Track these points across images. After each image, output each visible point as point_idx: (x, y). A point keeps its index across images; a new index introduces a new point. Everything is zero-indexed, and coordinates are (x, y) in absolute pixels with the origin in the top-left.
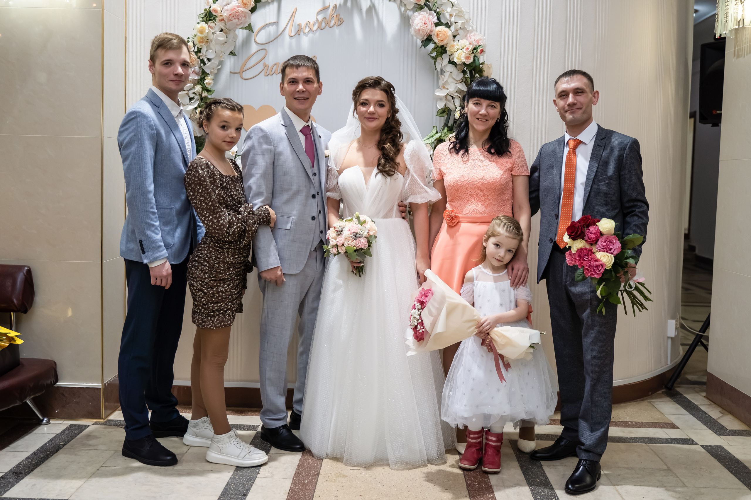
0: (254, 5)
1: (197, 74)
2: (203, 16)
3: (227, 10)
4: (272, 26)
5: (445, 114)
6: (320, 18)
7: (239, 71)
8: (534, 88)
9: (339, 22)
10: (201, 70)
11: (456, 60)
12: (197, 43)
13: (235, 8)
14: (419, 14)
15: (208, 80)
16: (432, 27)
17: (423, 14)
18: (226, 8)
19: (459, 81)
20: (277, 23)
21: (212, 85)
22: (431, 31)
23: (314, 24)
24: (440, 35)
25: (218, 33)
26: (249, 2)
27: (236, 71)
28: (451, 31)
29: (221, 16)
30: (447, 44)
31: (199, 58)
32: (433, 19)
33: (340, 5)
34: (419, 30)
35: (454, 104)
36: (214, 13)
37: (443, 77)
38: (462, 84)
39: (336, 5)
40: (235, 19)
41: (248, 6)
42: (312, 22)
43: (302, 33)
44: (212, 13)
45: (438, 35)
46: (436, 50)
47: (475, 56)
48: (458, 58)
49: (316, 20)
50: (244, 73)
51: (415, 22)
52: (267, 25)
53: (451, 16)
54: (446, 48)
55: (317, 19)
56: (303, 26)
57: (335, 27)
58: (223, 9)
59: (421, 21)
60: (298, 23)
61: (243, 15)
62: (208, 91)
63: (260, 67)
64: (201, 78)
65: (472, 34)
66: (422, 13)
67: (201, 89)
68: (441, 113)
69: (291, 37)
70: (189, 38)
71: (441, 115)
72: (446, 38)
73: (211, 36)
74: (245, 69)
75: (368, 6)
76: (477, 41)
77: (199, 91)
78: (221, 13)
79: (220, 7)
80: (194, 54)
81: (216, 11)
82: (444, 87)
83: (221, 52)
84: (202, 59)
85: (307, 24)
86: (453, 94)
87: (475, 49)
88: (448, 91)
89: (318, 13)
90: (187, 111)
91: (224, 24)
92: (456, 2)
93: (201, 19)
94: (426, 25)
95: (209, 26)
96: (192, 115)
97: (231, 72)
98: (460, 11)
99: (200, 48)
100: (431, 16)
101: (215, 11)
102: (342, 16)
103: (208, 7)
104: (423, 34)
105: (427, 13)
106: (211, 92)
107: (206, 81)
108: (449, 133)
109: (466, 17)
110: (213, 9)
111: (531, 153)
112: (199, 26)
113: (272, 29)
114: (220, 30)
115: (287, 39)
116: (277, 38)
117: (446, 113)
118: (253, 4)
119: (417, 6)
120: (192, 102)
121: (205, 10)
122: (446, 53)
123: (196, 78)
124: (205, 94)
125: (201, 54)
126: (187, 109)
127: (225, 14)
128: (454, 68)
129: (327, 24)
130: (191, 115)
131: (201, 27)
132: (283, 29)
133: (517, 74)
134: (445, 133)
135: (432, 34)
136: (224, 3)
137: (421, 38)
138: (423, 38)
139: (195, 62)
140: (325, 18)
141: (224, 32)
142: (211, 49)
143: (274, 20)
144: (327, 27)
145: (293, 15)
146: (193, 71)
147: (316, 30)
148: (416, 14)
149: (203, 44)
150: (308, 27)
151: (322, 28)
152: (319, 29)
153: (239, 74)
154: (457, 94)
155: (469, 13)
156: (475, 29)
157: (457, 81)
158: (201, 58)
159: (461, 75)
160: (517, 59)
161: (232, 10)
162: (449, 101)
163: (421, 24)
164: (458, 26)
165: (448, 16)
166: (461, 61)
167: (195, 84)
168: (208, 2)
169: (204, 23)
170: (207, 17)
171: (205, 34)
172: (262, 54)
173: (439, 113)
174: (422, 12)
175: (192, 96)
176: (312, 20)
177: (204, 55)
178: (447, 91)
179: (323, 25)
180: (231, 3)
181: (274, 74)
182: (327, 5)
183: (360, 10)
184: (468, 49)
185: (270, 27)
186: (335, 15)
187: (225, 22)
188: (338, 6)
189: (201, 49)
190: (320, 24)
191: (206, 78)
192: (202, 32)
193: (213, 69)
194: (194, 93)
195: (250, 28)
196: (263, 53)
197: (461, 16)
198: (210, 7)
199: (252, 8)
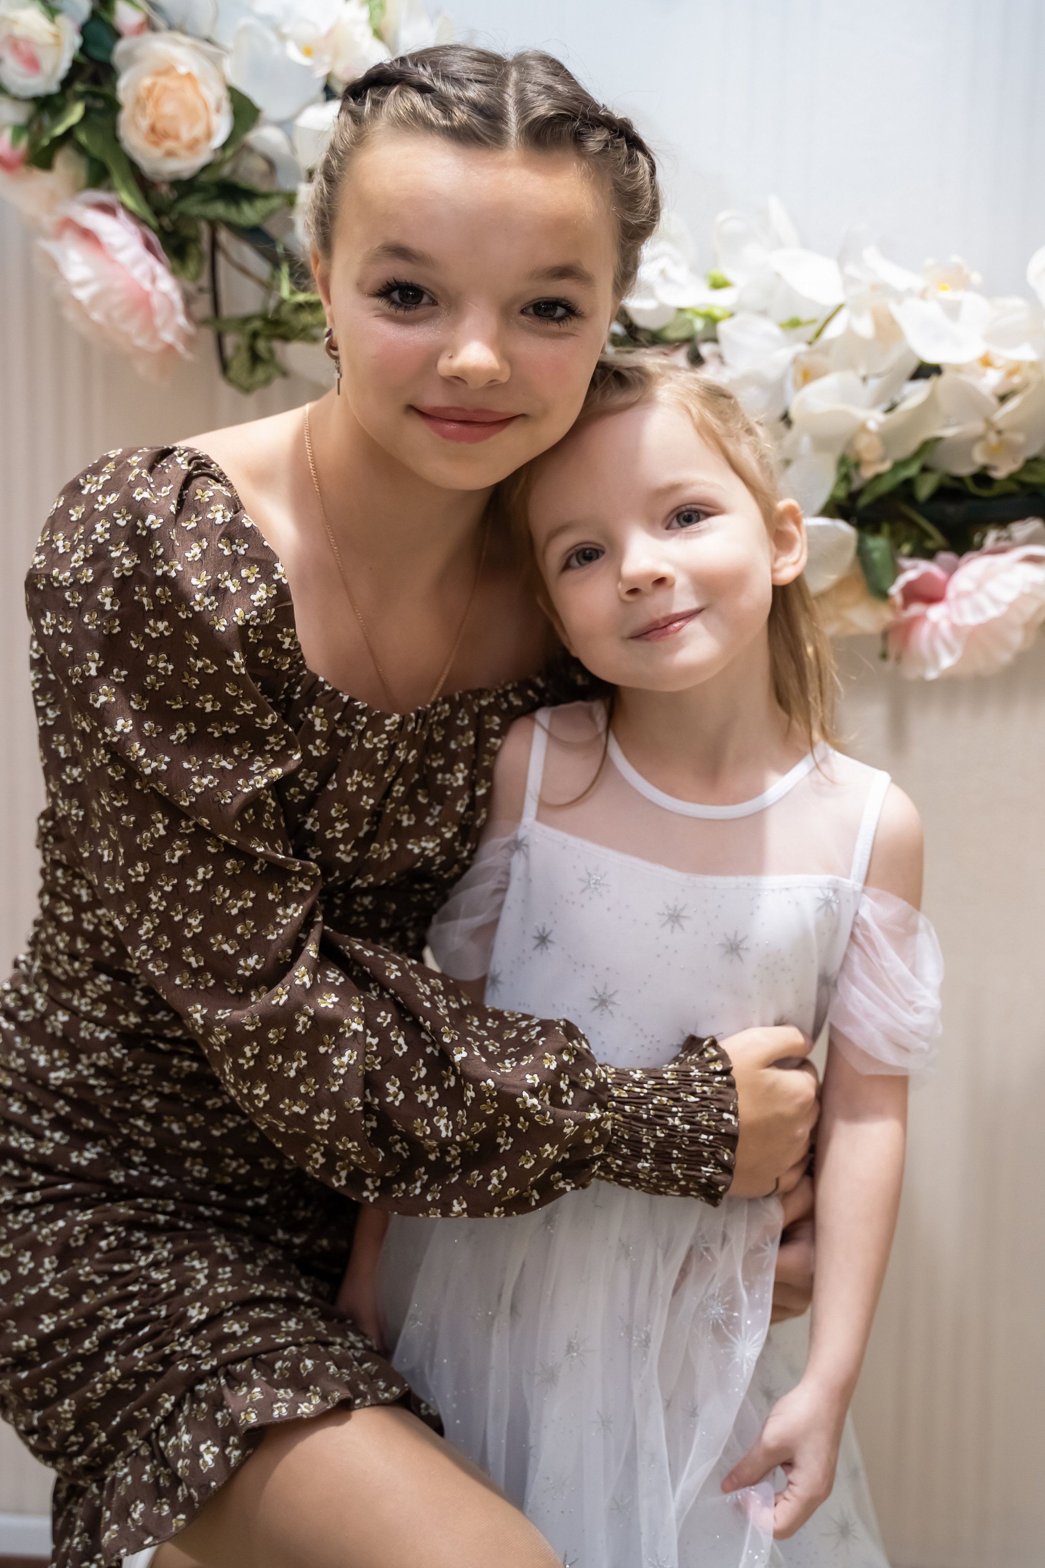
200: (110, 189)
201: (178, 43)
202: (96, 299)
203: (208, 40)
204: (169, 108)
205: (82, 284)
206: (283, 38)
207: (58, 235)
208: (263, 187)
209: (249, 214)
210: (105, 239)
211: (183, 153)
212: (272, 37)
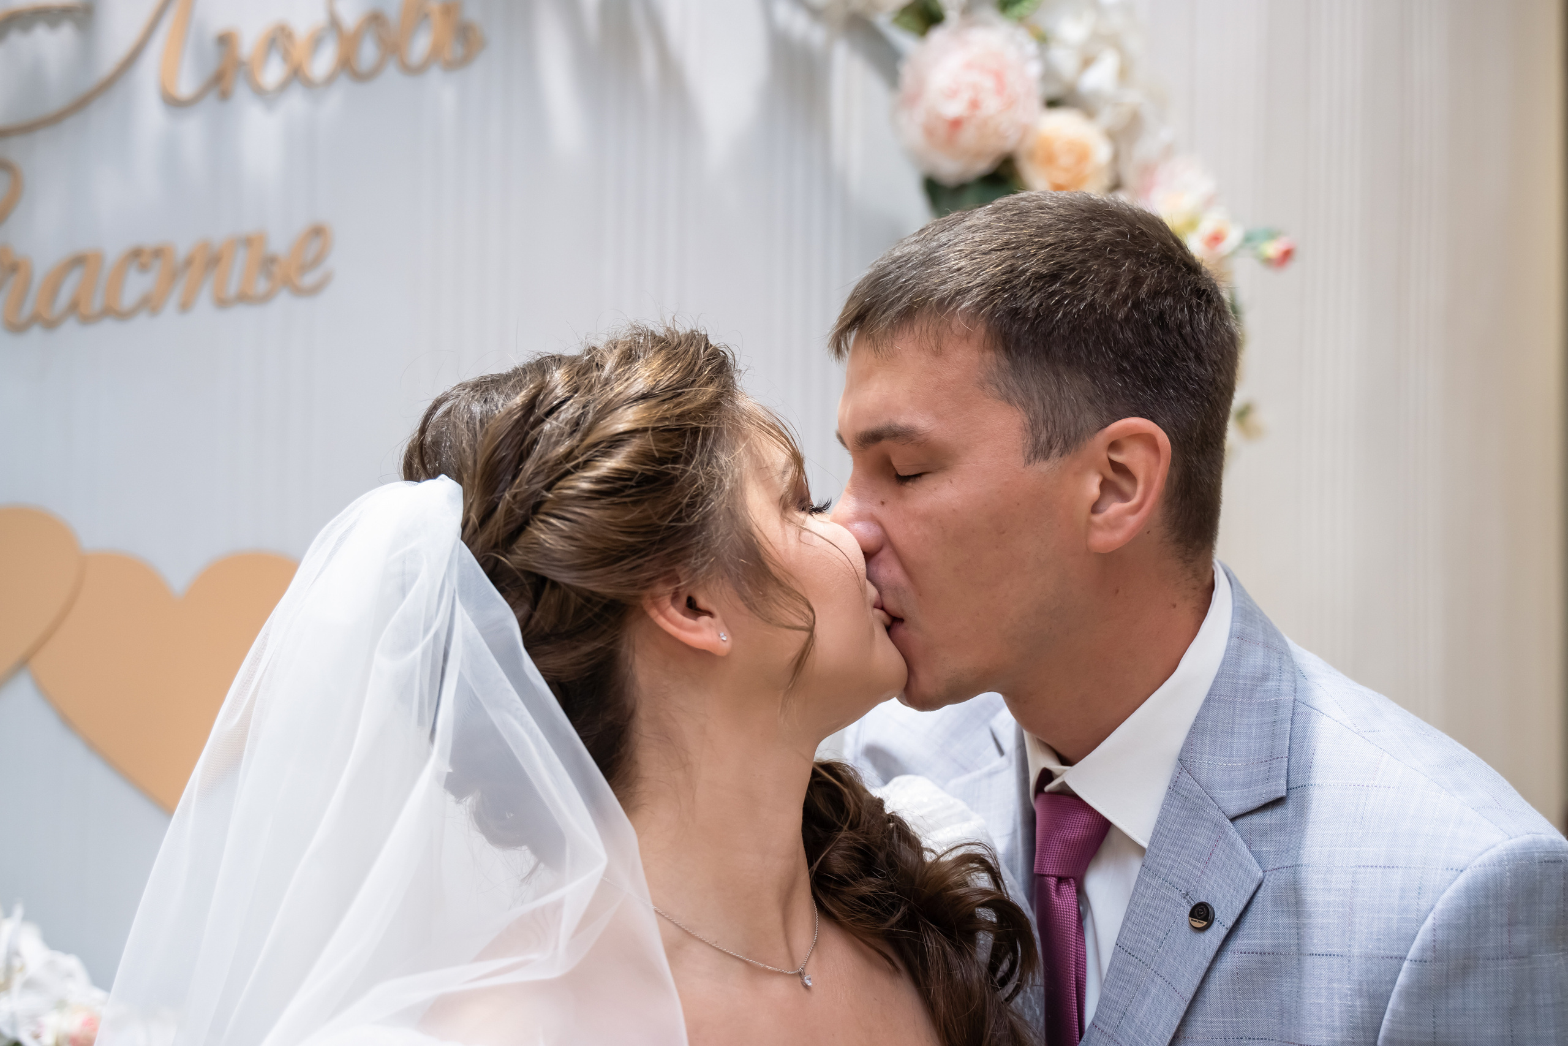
4: (52, 26)
6: (350, 8)
9: (458, 51)
16: (1027, 113)
17: (981, 42)
20: (78, 15)
22: (1021, 135)
23: (316, 42)
24: (1063, 159)
28: (1102, 139)
32: (1026, 68)
34: (956, 124)
42: (299, 32)
43: (241, 92)
45: (1047, 156)
51: (934, 84)
52: (18, 18)
55: (332, 16)
56: (248, 47)
57: (436, 69)
60: (217, 28)
69: (173, 103)
100: (1016, 54)
105: (1007, 38)
113: (51, 45)
115: (149, 112)
116: (81, 104)
129: (391, 49)
132: (121, 53)
140: (375, 20)
144: (391, 68)
147: (330, 80)
150: (276, 57)
151: (363, 68)
152: (344, 76)
176: (304, 18)
179: (368, 53)
184: (1216, 237)
185: (40, 31)
190: (349, 45)
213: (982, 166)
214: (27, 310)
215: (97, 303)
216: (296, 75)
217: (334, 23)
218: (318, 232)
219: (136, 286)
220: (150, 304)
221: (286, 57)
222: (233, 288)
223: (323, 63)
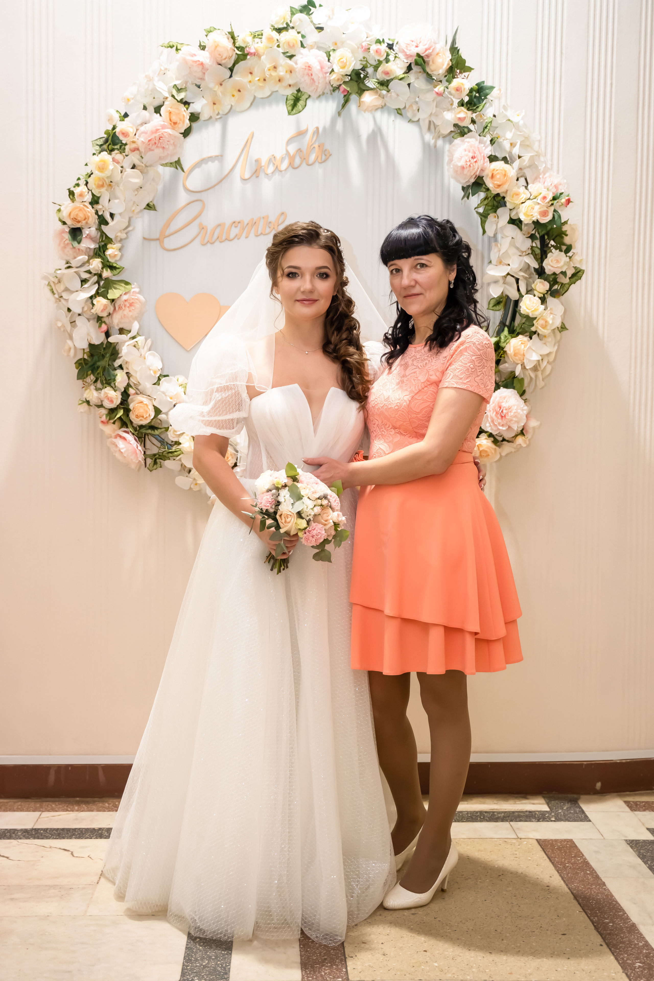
0: (189, 125)
1: (92, 239)
2: (101, 142)
3: (145, 133)
4: (213, 162)
5: (501, 306)
6: (292, 149)
7: (157, 236)
8: (635, 264)
9: (324, 157)
10: (99, 234)
11: (522, 218)
12: (94, 187)
13: (157, 130)
14: (463, 141)
15: (113, 250)
16: (484, 164)
17: (469, 142)
18: (142, 129)
19: (525, 252)
20: (220, 158)
21: (118, 258)
22: (482, 170)
23: (282, 159)
24: (498, 177)
25: (129, 171)
26: (181, 120)
27: (153, 236)
28: (513, 169)
29: (134, 142)
30: (507, 191)
31: (97, 213)
32: (485, 149)
33: (324, 128)
34: (463, 168)
35: (518, 290)
36: (121, 138)
37: (499, 245)
38: (530, 257)
39: (317, 128)
40: (157, 147)
41: (180, 125)
42: (278, 157)
43: (262, 175)
44: (118, 138)
45: (492, 177)
46: (486, 202)
47: (555, 211)
48: (525, 214)
49: (285, 152)
50: (166, 241)
51: (457, 155)
52: (204, 161)
53: (512, 145)
54: (504, 198)
55: (287, 151)
56: (264, 162)
57: (317, 164)
58: (137, 130)
59: (467, 152)
60: (256, 158)
61: (172, 142)
62: (112, 268)
63: (193, 229)
64: (99, 246)
65: (547, 175)
66: (468, 140)
67: (100, 266)
68: (495, 305)
69: (244, 180)
70: (79, 179)
71: (494, 308)
72: (506, 180)
73: (117, 176)
74: (167, 233)
75: (371, 131)
76: (556, 187)
77: (97, 268)
78: (133, 138)
79: (132, 127)
80: (90, 206)
81: (125, 134)
82: (500, 262)
83: (134, 203)
84: (102, 215)
85: (270, 160)
86: (516, 273)
87: (554, 199)
88: (509, 267)
89: (289, 142)
90: (78, 301)
91: (139, 157)
92: (521, 123)
93: (98, 148)
94: (475, 160)
95: (114, 160)
96: (86, 309)
97: (144, 238)
98: (526, 138)
99: (98, 195)
100: (482, 145)
101: (123, 134)
102: (328, 147)
103: (110, 128)
104: (469, 174)
105: (476, 140)
106: (118, 270)
107: (109, 252)
108: (510, 337)
109: (536, 147)
110: (121, 131)
111: (633, 369)
112: (97, 158)
113: (212, 167)
114: (131, 167)
115: (238, 183)
116: (220, 182)
117: (502, 304)
118: (187, 123)
119: (456, 130)
120: (86, 286)
121: (107, 132)
122: (506, 206)
123: (93, 246)
124: (106, 273)
125: (99, 207)
126: (78, 299)
127: (141, 139)
128: (518, 230)
129: (305, 160)
130: (83, 308)
131: (101, 161)
132: (230, 167)
133: (609, 242)
134: (506, 336)
135: (484, 174)
136: (139, 122)
137: (465, 181)
138: (468, 181)
139: (90, 220)
140: (299, 150)
141: (138, 170)
142: (116, 198)
143: (215, 152)
144: (304, 164)
145: (247, 144)
146: (88, 235)
147: (286, 170)
148: (458, 141)
149: (103, 190)
150: (271, 165)
151: (296, 165)
152: (290, 168)
153: (158, 242)
154: (522, 274)
155: (540, 141)
156: (549, 166)
157: (523, 252)
158: (100, 213)
159: (529, 243)
160: (609, 217)
161: (152, 133)
162: (509, 284)
163: (467, 158)
164: (524, 161)
165: (507, 145)
166: (531, 219)
167: (90, 258)
168: (110, 119)
169: (105, 153)
170: (110, 144)
171: (107, 173)
172: (195, 209)
173: (491, 305)
174: (468, 138)
175: (85, 276)
176: (280, 153)
177: (104, 207)
178: (507, 270)
179: (297, 161)
180: (149, 122)
181: (217, 243)
182: (303, 128)
183: (357, 137)
184: (545, 198)
185: (210, 163)
186: (316, 145)
187: (140, 153)
188: (321, 130)
189: (99, 198)
190: (292, 159)
191: (109, 246)
192: (103, 169)
193: (120, 231)
194: (89, 272)
195: (178, 164)
196: (198, 205)
197: (528, 146)
198: (114, 128)
199: (185, 130)
200: (127, 427)
201: (143, 397)
202: (125, 451)
203: (149, 396)
204: (141, 410)
205: (123, 448)
206: (166, 395)
207: (116, 437)
208: (160, 427)
209: (157, 432)
210: (127, 439)
211: (144, 420)
212: (163, 395)
213: (473, 180)
214: (206, 240)
215: (224, 238)
216: (277, 169)
217: (288, 152)
218: (283, 213)
219: (234, 231)
220: (237, 237)
221: (274, 164)
222: (259, 232)
223: (285, 165)
